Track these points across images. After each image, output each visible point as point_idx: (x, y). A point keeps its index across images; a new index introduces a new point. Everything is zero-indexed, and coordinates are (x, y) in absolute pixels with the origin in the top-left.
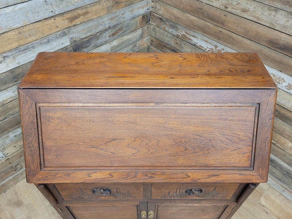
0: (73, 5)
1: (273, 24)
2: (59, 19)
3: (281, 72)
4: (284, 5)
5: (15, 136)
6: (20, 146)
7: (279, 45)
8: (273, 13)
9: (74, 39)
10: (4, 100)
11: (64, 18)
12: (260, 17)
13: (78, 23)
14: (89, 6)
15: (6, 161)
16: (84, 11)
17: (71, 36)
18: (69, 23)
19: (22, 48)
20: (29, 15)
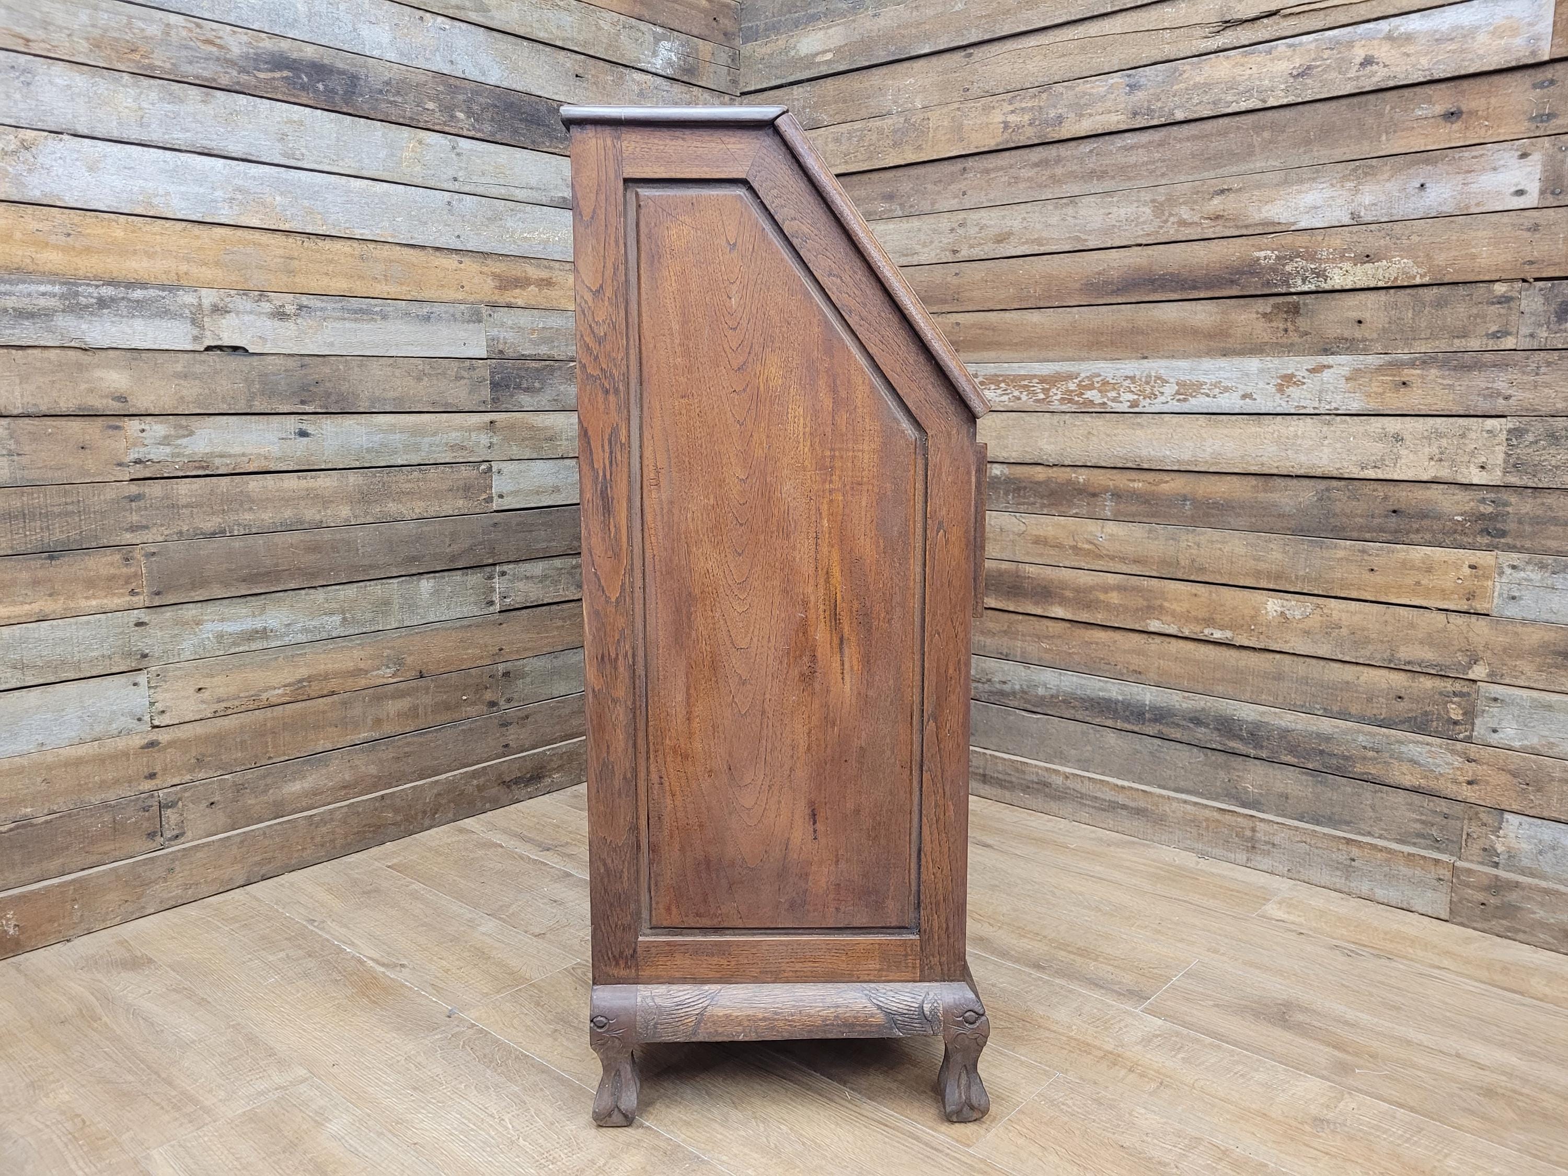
0: (515, 242)
1: (1078, 239)
2: (470, 266)
3: (1146, 358)
4: (1085, 182)
5: (220, 637)
6: (219, 701)
7: (1112, 283)
8: (1070, 210)
9: (501, 347)
10: (243, 455)
11: (485, 269)
12: (1045, 234)
13: (520, 302)
14: (557, 265)
15: (142, 748)
16: (544, 274)
17: (494, 332)
18: (496, 291)
19: (355, 303)
20: (399, 219)
